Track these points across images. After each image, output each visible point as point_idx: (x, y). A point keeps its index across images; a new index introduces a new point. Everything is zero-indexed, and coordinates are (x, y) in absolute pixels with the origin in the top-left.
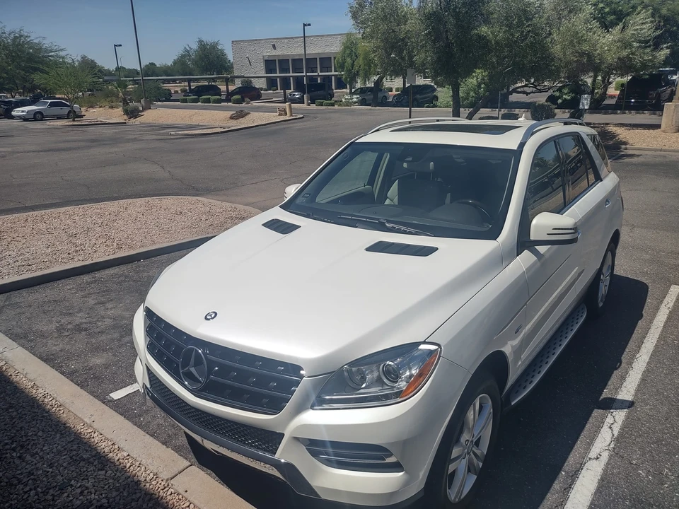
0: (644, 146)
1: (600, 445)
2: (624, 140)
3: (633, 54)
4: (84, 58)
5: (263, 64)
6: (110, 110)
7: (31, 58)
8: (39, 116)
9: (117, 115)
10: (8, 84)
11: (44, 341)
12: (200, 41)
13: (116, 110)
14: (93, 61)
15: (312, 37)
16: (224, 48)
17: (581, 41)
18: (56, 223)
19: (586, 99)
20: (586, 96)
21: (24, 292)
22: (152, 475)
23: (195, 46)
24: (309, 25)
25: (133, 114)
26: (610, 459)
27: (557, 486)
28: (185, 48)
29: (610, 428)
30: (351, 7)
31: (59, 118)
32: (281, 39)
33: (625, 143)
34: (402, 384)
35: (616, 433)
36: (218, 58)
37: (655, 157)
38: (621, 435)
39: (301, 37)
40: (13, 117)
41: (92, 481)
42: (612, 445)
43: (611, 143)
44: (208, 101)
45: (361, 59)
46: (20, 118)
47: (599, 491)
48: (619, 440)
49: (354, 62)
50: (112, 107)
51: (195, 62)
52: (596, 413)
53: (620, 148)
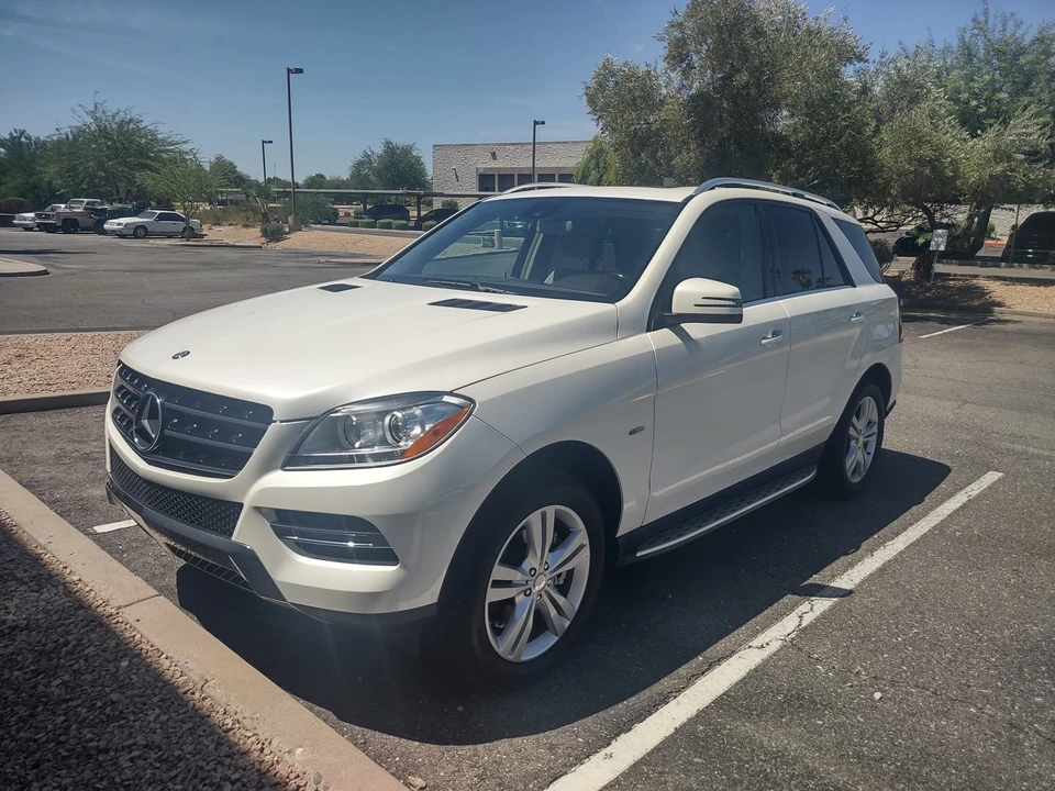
0: (1029, 309)
1: (774, 634)
2: (999, 300)
3: (1012, 170)
4: (219, 159)
5: (475, 181)
6: (244, 230)
7: (142, 152)
8: (141, 232)
9: (253, 236)
10: (105, 186)
11: (33, 467)
12: (388, 143)
13: (252, 230)
14: (231, 164)
15: (549, 143)
16: (420, 154)
17: (920, 142)
18: (107, 344)
19: (940, 236)
20: (940, 231)
21: (30, 416)
22: (101, 602)
23: (379, 150)
24: (543, 123)
25: (274, 235)
26: (779, 651)
27: (683, 671)
28: (365, 152)
29: (801, 617)
30: (588, 88)
31: (170, 236)
32: (505, 144)
33: (1000, 305)
34: (405, 444)
35: (804, 624)
36: (411, 167)
37: (1043, 324)
38: (812, 626)
39: (529, 144)
40: (105, 233)
41: (16, 601)
42: (793, 636)
43: (976, 303)
44: (389, 226)
45: (612, 173)
46: (113, 233)
47: (744, 682)
48: (803, 632)
49: (602, 176)
50: (247, 226)
51: (378, 173)
52: (788, 599)
53: (991, 312)
